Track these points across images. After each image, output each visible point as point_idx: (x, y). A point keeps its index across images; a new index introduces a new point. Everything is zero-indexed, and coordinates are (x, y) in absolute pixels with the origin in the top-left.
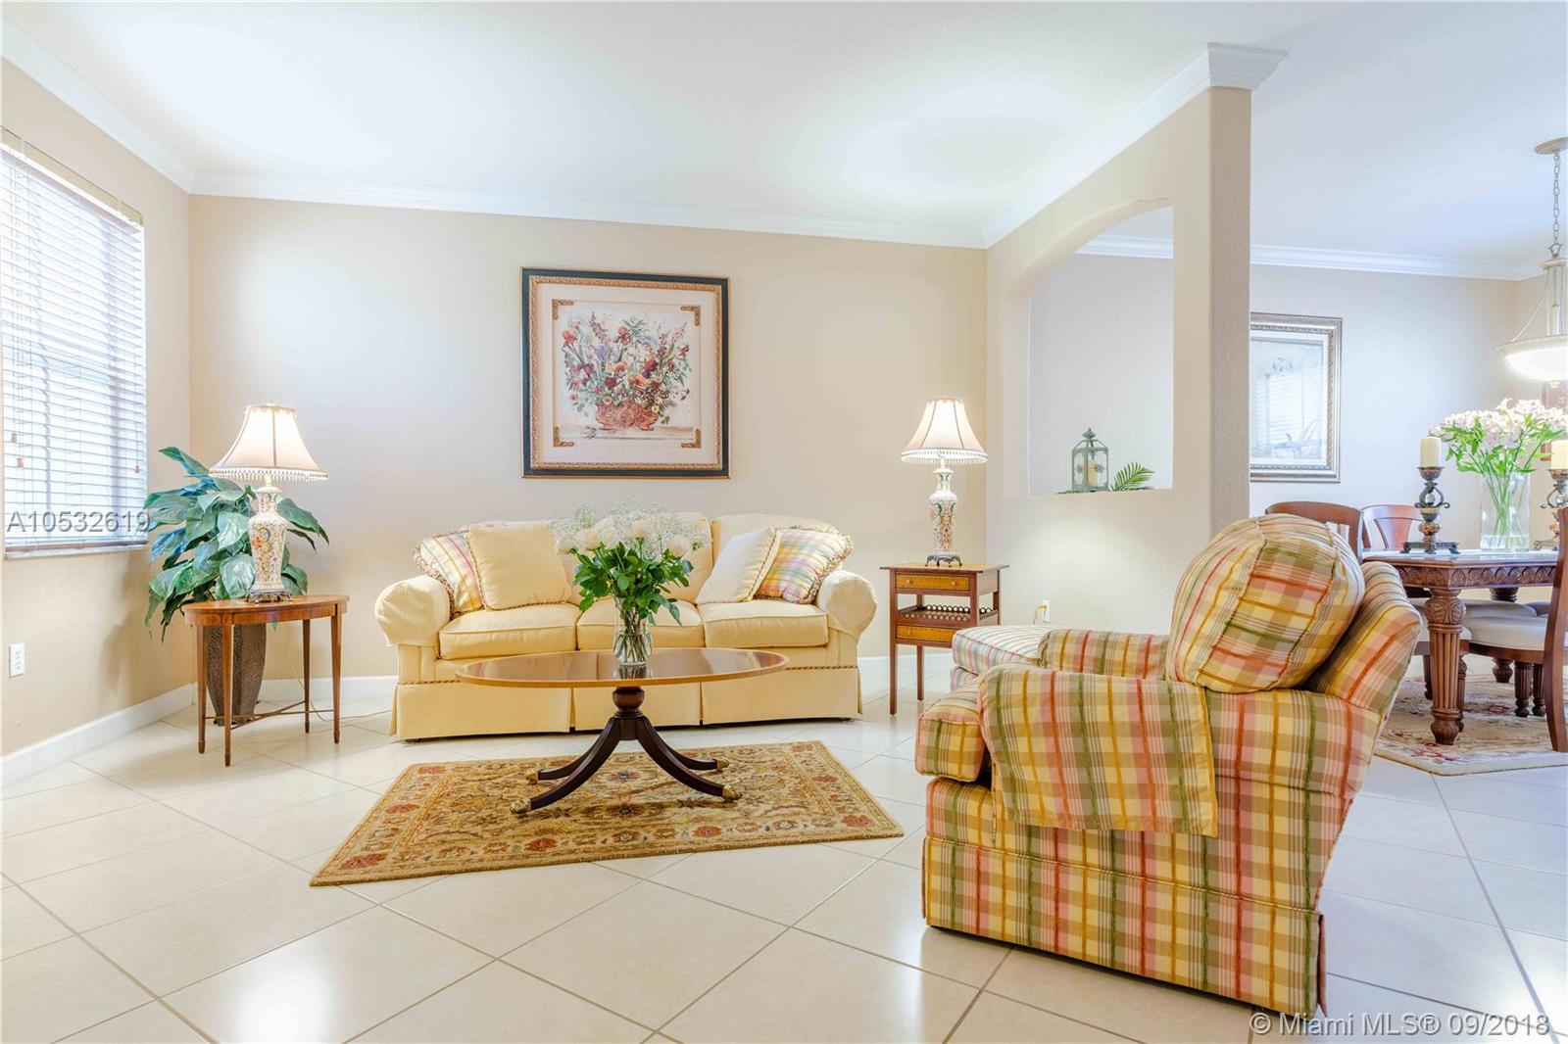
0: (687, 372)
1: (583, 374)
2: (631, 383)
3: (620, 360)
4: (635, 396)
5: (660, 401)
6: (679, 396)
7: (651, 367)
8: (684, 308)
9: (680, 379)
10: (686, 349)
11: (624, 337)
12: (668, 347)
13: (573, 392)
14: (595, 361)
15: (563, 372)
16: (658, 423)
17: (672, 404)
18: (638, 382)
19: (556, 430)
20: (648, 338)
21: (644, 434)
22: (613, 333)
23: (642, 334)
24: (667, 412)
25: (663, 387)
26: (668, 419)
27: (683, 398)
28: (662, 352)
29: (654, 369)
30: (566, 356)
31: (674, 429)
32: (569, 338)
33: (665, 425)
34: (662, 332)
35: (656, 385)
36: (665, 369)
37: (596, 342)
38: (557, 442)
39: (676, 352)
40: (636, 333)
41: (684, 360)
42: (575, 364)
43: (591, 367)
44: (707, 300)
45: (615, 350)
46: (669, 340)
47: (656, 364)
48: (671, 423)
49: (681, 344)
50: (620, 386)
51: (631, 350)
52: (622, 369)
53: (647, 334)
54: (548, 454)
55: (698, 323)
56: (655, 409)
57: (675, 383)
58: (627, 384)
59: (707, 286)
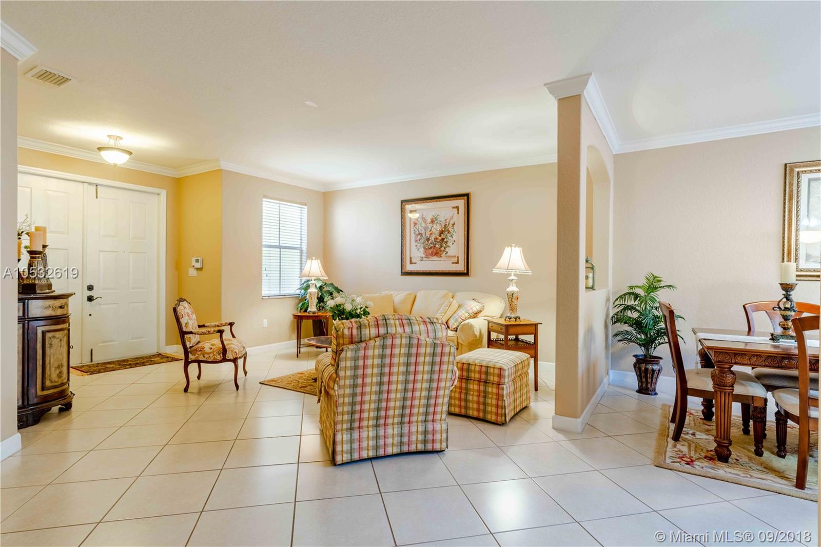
0: (454, 233)
1: (419, 237)
2: (435, 239)
3: (431, 230)
4: (436, 244)
5: (444, 245)
6: (451, 243)
7: (441, 232)
8: (453, 208)
9: (452, 236)
10: (454, 224)
11: (432, 222)
12: (447, 224)
13: (416, 244)
14: (423, 232)
15: (413, 236)
16: (444, 254)
17: (449, 246)
18: (437, 239)
19: (411, 258)
20: (441, 221)
21: (439, 259)
22: (429, 221)
23: (438, 220)
24: (447, 250)
25: (445, 240)
26: (447, 252)
27: (453, 244)
28: (445, 225)
29: (442, 233)
30: (414, 230)
31: (449, 256)
32: (415, 224)
33: (446, 255)
34: (446, 218)
35: (443, 239)
36: (446, 233)
37: (423, 225)
38: (411, 263)
39: (451, 225)
40: (436, 219)
41: (453, 228)
42: (417, 233)
43: (421, 234)
44: (461, 203)
45: (429, 227)
46: (448, 221)
47: (443, 231)
48: (448, 254)
49: (452, 222)
50: (431, 241)
51: (435, 226)
52: (431, 234)
53: (440, 220)
54: (409, 268)
55: (458, 213)
56: (442, 249)
57: (450, 238)
58: (433, 239)
59: (462, 198)
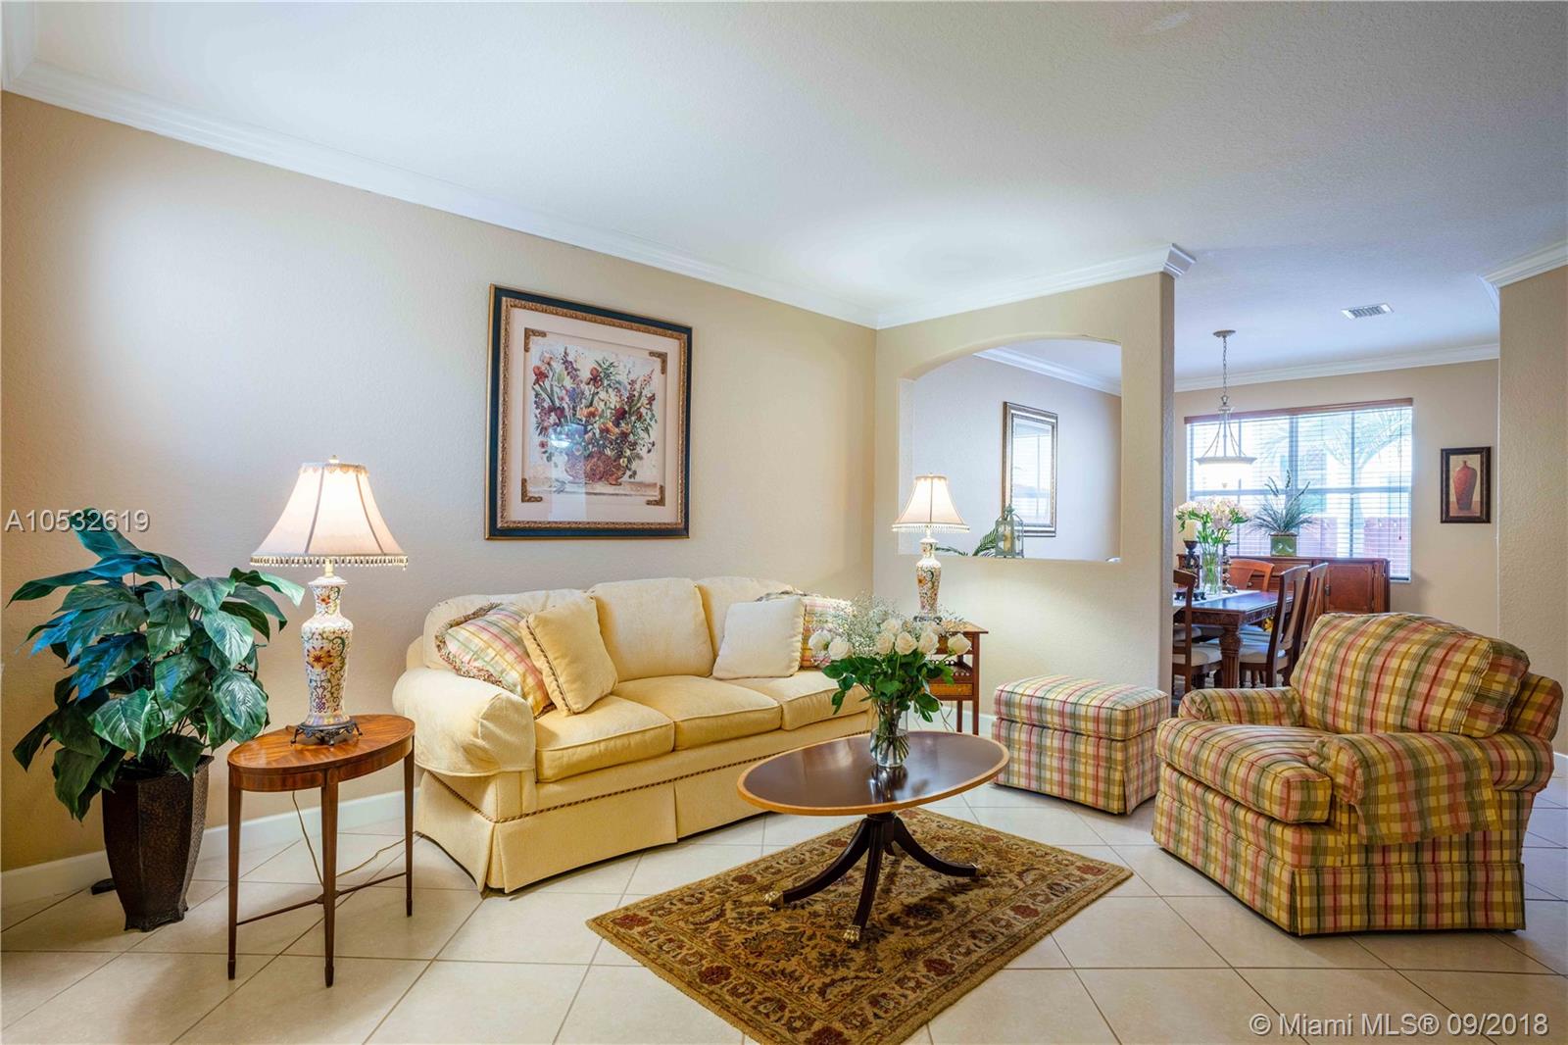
0: (653, 423)
1: (553, 418)
2: (602, 431)
3: (591, 404)
4: (605, 447)
5: (628, 453)
6: (645, 449)
7: (621, 415)
8: (652, 354)
9: (646, 430)
10: (652, 399)
11: (595, 379)
12: (637, 395)
13: (541, 438)
14: (566, 404)
15: (533, 412)
16: (626, 478)
17: (641, 458)
18: (607, 431)
19: (524, 481)
20: (619, 382)
21: (611, 489)
22: (585, 375)
23: (612, 377)
24: (634, 465)
25: (631, 438)
26: (635, 473)
27: (649, 451)
28: (631, 397)
29: (623, 418)
30: (537, 395)
31: (642, 485)
32: (540, 376)
33: (632, 480)
34: (632, 377)
35: (624, 435)
36: (633, 418)
37: (568, 383)
38: (526, 498)
39: (644, 400)
40: (608, 376)
41: (651, 409)
42: (546, 405)
43: (562, 410)
44: (674, 348)
45: (587, 393)
46: (637, 386)
47: (625, 412)
48: (638, 478)
49: (647, 392)
50: (590, 434)
51: (603, 395)
52: (593, 415)
53: (618, 378)
54: (518, 512)
55: (664, 372)
56: (623, 462)
57: (643, 434)
58: (597, 432)
59: (675, 334)
